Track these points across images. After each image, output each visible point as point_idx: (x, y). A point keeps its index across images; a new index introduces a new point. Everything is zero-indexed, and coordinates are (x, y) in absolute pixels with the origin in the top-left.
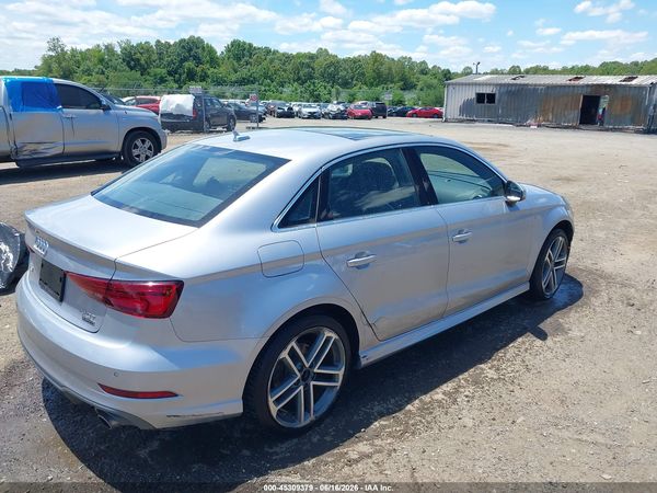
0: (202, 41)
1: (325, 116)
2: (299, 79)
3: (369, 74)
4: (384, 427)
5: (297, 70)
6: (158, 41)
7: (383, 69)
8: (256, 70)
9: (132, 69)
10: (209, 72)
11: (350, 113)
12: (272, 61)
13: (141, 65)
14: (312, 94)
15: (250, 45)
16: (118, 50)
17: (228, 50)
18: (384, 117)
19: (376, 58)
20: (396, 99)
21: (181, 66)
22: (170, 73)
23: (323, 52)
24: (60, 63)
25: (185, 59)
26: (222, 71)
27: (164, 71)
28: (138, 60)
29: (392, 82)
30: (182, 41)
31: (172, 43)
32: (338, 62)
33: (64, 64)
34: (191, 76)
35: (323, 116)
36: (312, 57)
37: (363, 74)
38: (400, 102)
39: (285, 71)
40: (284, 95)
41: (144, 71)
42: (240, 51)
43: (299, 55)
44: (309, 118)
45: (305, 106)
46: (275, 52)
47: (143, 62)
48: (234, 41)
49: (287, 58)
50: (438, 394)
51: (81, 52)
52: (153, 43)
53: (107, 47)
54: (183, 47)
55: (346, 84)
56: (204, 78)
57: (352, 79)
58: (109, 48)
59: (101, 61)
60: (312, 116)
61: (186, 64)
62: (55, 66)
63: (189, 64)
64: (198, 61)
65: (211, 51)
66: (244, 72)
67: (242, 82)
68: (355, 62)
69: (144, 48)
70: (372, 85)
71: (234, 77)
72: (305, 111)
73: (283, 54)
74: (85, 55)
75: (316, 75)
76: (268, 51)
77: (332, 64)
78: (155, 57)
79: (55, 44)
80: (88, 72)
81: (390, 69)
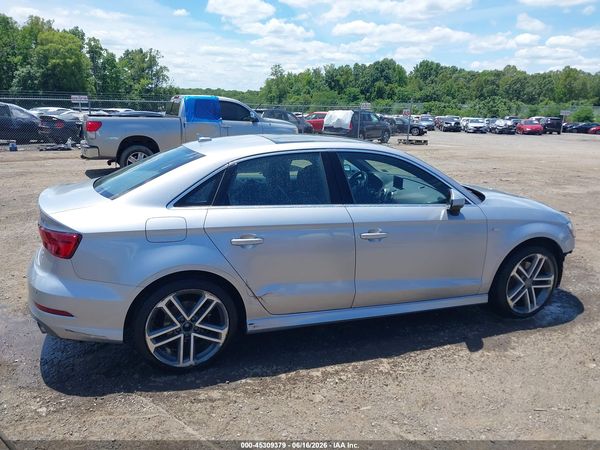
0: (394, 63)
1: (492, 131)
2: (482, 95)
3: (559, 89)
4: (249, 384)
5: (480, 88)
6: (356, 64)
7: (577, 85)
8: (440, 88)
9: (332, 88)
10: (396, 91)
11: (520, 129)
12: (457, 79)
13: (339, 85)
14: (490, 111)
15: (438, 65)
16: (323, 72)
17: (417, 70)
18: (559, 133)
19: (569, 73)
20: (583, 115)
21: (372, 86)
22: (362, 92)
23: (511, 69)
24: (278, 85)
25: (377, 80)
26: (408, 89)
27: (358, 90)
28: (338, 81)
29: (585, 97)
30: (377, 63)
31: (368, 65)
32: (525, 79)
33: (280, 86)
34: (380, 94)
35: (490, 131)
36: (498, 74)
37: (552, 90)
38: (588, 118)
39: (468, 88)
40: (462, 111)
41: (341, 90)
42: (428, 71)
43: (485, 73)
44: (475, 132)
45: (472, 121)
46: (462, 70)
47: (341, 82)
48: (424, 62)
49: (473, 75)
50: (316, 373)
51: (295, 76)
52: (352, 66)
53: (315, 71)
54: (377, 69)
55: (531, 100)
56: (390, 96)
57: (539, 95)
58: (317, 72)
59: (309, 82)
60: (477, 130)
61: (377, 84)
62: (274, 88)
63: (380, 84)
64: (388, 80)
65: (401, 71)
66: (428, 90)
67: (426, 99)
68: (544, 78)
69: (345, 71)
70: (561, 100)
71: (418, 95)
72: (471, 125)
73: (469, 73)
74: (298, 78)
75: (501, 91)
76: (454, 70)
77: (518, 80)
78: (352, 78)
79: (277, 70)
80: (298, 92)
81: (584, 84)
